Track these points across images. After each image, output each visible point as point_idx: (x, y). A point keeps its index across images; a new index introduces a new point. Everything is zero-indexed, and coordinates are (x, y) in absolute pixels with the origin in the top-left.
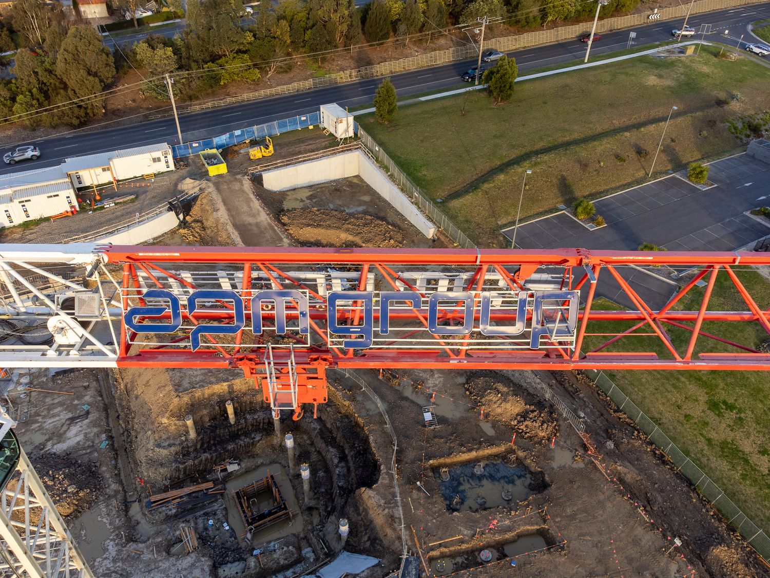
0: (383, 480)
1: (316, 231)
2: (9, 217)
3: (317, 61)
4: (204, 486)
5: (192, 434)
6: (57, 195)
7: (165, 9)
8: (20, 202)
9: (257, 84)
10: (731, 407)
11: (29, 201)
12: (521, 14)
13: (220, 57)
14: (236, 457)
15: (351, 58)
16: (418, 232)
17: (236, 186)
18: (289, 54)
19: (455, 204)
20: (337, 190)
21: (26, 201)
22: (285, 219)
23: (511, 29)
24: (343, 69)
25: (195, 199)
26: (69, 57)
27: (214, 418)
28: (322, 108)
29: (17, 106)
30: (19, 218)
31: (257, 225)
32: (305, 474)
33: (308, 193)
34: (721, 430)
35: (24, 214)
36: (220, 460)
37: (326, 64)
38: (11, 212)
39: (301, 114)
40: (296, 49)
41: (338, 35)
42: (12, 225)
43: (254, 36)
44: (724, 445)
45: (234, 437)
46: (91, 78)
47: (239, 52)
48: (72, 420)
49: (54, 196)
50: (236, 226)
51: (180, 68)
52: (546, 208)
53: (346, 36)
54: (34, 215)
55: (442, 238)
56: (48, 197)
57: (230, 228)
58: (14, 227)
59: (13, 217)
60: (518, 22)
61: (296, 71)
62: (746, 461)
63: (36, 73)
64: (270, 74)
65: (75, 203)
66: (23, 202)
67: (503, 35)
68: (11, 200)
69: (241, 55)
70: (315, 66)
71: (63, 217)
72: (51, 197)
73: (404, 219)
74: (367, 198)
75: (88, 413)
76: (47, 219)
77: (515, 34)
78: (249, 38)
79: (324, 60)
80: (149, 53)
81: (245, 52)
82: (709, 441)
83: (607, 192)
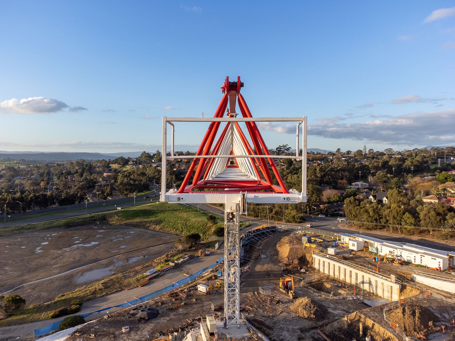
2: (415, 259)
6: (435, 259)
8: (421, 255)
11: (424, 256)
21: (423, 256)
30: (418, 262)
35: (420, 261)
38: (416, 258)
42: (414, 263)
49: (434, 259)
56: (432, 258)
58: (415, 264)
59: (416, 260)
65: (442, 266)
66: (422, 256)
68: (418, 253)
71: (433, 269)
72: (433, 259)
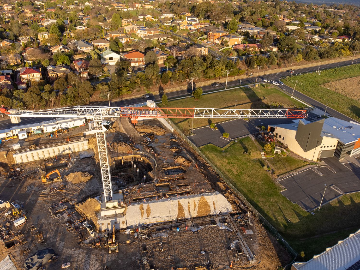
0: (153, 170)
1: (144, 129)
2: (70, 125)
3: (147, 89)
4: (116, 176)
5: (114, 166)
7: (105, 75)
8: (73, 122)
9: (130, 95)
10: (232, 163)
11: (75, 122)
12: (208, 75)
13: (120, 88)
14: (123, 172)
15: (157, 88)
16: (169, 130)
17: (124, 119)
18: (140, 87)
19: (180, 124)
20: (150, 121)
22: (136, 127)
23: (206, 79)
24: (155, 91)
25: (114, 122)
26: (83, 89)
27: (119, 164)
28: (147, 101)
29: (68, 101)
31: (129, 128)
32: (138, 170)
33: (143, 122)
34: (229, 167)
35: (73, 125)
36: (120, 172)
37: (150, 90)
39: (142, 103)
40: (142, 86)
41: (154, 82)
42: (70, 128)
43: (130, 82)
44: (229, 170)
45: (123, 168)
46: (88, 93)
47: (126, 86)
48: (87, 166)
50: (124, 128)
51: (110, 91)
52: (204, 125)
53: (156, 82)
54: (75, 126)
55: (175, 131)
57: (123, 129)
60: (207, 77)
61: (141, 91)
62: (232, 172)
63: (73, 92)
64: (134, 92)
65: (85, 123)
67: (203, 81)
68: (71, 122)
69: (126, 87)
70: (147, 90)
71: (82, 126)
72: (80, 121)
73: (166, 128)
74: (158, 123)
75: (90, 165)
76: (78, 126)
77: (206, 81)
78: (129, 82)
79: (149, 88)
80: (102, 87)
81: (127, 86)
82: (226, 169)
83: (221, 122)
